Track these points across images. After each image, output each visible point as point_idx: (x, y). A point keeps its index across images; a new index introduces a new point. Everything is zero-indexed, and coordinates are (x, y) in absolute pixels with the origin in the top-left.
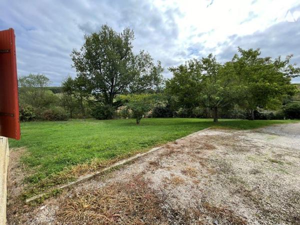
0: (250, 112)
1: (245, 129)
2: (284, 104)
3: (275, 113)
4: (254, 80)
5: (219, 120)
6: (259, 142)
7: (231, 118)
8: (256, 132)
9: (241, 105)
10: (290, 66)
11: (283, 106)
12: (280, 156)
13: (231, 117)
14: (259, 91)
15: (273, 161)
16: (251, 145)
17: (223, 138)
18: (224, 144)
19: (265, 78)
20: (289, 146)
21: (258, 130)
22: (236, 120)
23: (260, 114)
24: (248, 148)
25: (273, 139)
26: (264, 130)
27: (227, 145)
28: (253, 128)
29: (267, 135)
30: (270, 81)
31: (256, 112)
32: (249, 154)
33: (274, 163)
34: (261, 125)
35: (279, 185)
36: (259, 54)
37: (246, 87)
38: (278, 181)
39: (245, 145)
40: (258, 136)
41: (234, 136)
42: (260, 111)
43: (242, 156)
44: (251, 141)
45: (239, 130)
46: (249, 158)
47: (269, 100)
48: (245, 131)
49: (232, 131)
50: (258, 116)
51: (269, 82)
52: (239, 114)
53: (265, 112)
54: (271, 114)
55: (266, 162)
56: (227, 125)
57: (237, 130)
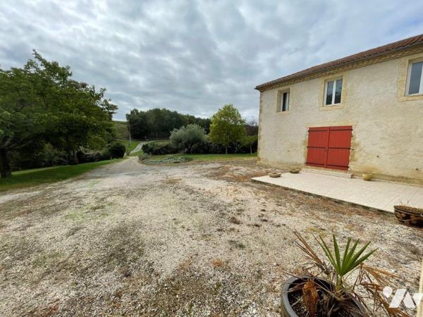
0: (72, 154)
1: (64, 178)
2: (109, 143)
3: (101, 153)
4: (67, 110)
5: (14, 173)
6: (82, 191)
7: (44, 167)
8: (79, 179)
9: (56, 145)
10: (105, 101)
11: (107, 145)
12: (103, 199)
13: (43, 164)
14: (75, 125)
15: (95, 208)
16: (71, 199)
17: (21, 203)
18: (23, 213)
19: (81, 109)
20: (112, 187)
21: (81, 176)
22: (52, 168)
23: (86, 155)
24: (66, 204)
25: (98, 182)
26: (89, 174)
27: (29, 212)
28: (75, 175)
29: (92, 180)
30: (88, 114)
31: (80, 154)
32: (66, 212)
33: (97, 210)
34: (86, 170)
35: (99, 232)
36: (70, 75)
37: (56, 117)
38: (99, 227)
39: (62, 201)
40: (82, 184)
41: (44, 194)
42: (86, 152)
43: (57, 219)
44: (71, 193)
45: (55, 182)
46: (66, 217)
47: (89, 138)
48: (64, 182)
49: (41, 186)
50: (83, 159)
51: (86, 114)
52: (56, 158)
53: (91, 153)
54: (98, 154)
55: (88, 212)
56: (31, 178)
57: (51, 183)
